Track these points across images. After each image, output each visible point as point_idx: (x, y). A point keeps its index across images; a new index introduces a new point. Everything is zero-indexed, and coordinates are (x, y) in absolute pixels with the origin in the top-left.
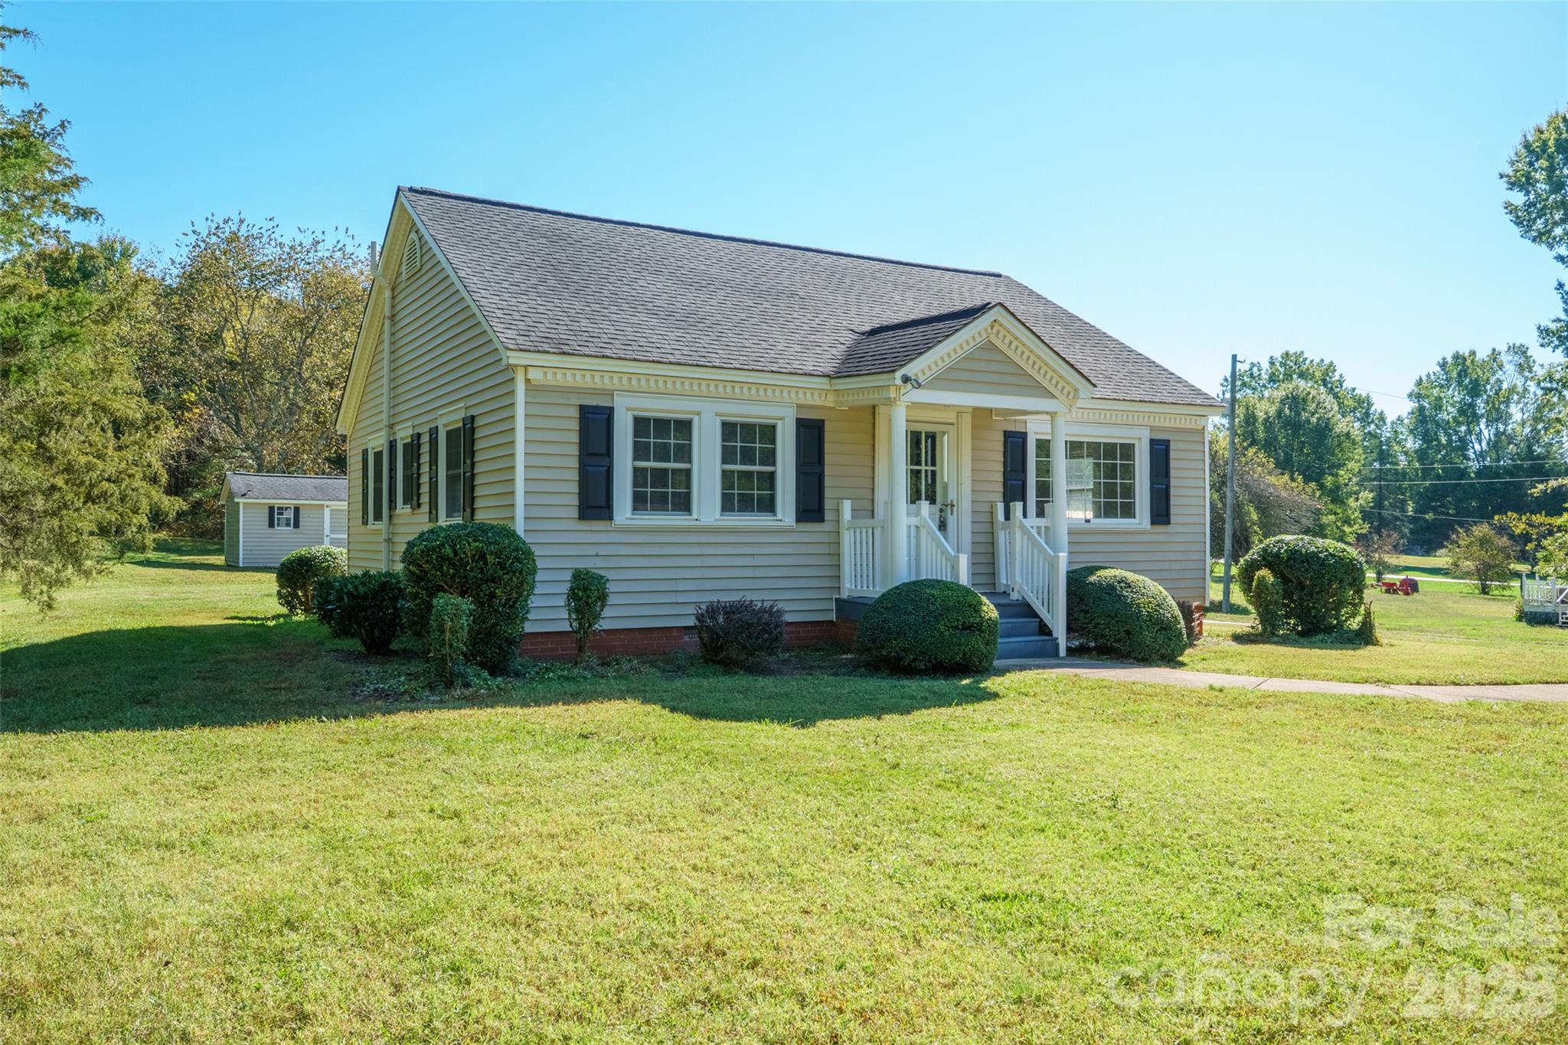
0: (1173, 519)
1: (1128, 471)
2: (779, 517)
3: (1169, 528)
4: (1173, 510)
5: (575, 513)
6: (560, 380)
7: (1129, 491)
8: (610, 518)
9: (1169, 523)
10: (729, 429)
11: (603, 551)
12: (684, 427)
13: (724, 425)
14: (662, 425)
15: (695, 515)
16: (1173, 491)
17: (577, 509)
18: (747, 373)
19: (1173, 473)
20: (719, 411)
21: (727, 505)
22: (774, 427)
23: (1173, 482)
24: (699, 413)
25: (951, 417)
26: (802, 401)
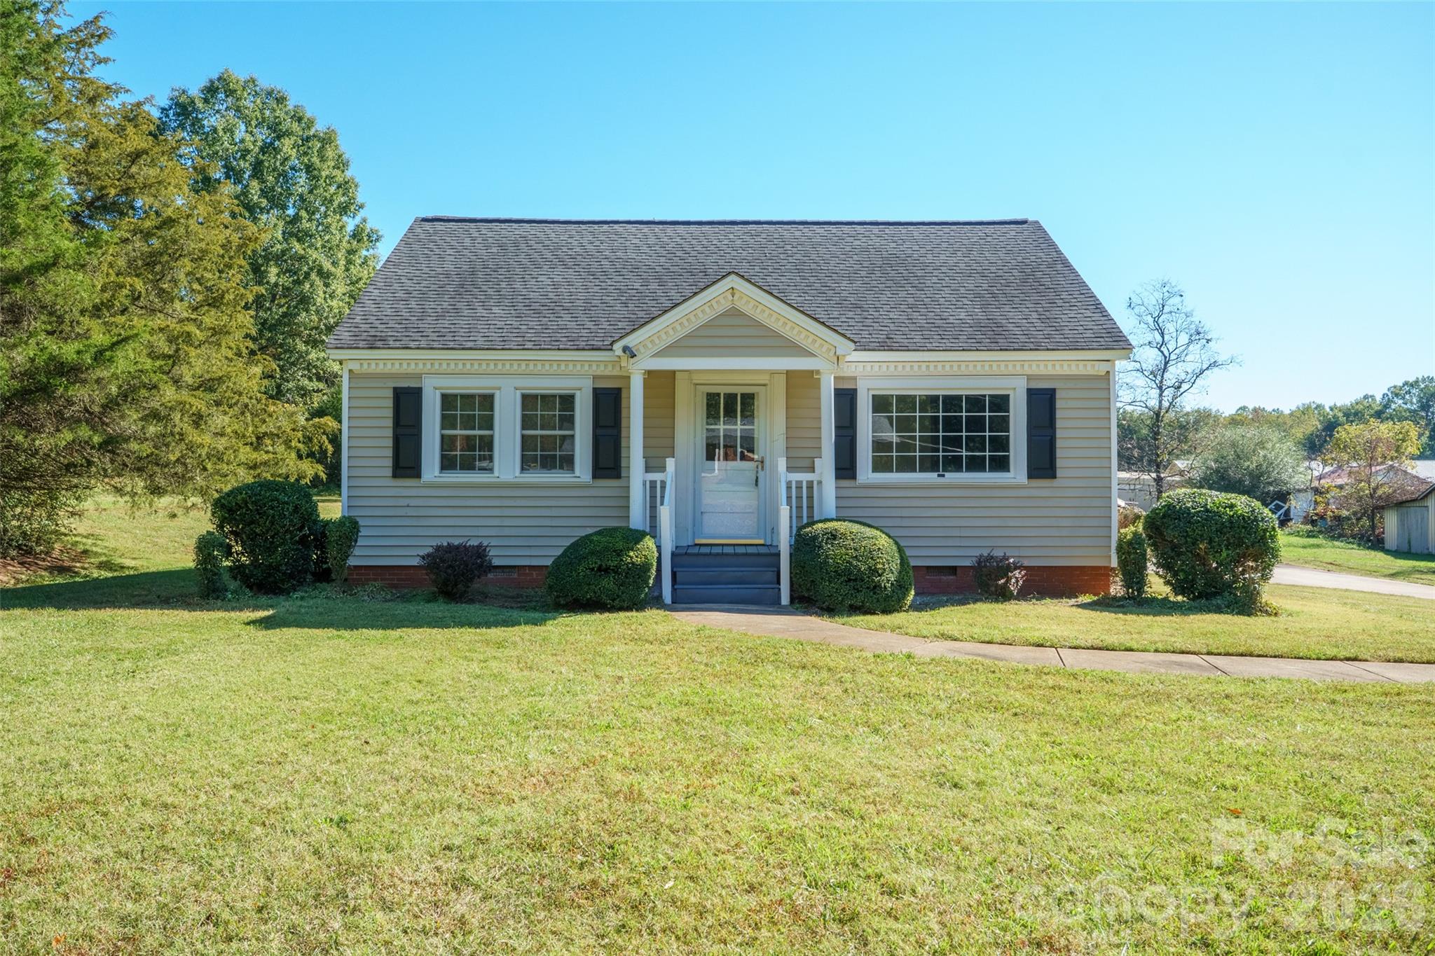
0: (1059, 473)
1: (1003, 424)
2: (577, 473)
3: (1055, 483)
4: (1059, 463)
5: (389, 472)
6: (381, 368)
7: (1001, 444)
8: (418, 476)
9: (1054, 476)
10: (528, 400)
11: (413, 502)
12: (487, 401)
13: (525, 397)
14: (468, 399)
15: (496, 474)
16: (1059, 443)
17: (391, 469)
18: (535, 352)
19: (1059, 424)
20: (518, 385)
21: (527, 463)
22: (572, 397)
23: (1059, 434)
24: (499, 389)
25: (763, 379)
26: (599, 373)
